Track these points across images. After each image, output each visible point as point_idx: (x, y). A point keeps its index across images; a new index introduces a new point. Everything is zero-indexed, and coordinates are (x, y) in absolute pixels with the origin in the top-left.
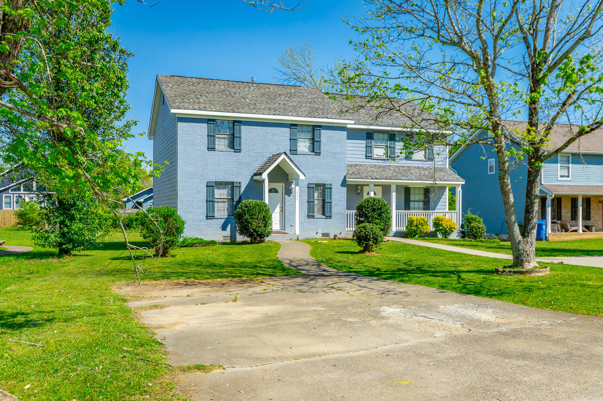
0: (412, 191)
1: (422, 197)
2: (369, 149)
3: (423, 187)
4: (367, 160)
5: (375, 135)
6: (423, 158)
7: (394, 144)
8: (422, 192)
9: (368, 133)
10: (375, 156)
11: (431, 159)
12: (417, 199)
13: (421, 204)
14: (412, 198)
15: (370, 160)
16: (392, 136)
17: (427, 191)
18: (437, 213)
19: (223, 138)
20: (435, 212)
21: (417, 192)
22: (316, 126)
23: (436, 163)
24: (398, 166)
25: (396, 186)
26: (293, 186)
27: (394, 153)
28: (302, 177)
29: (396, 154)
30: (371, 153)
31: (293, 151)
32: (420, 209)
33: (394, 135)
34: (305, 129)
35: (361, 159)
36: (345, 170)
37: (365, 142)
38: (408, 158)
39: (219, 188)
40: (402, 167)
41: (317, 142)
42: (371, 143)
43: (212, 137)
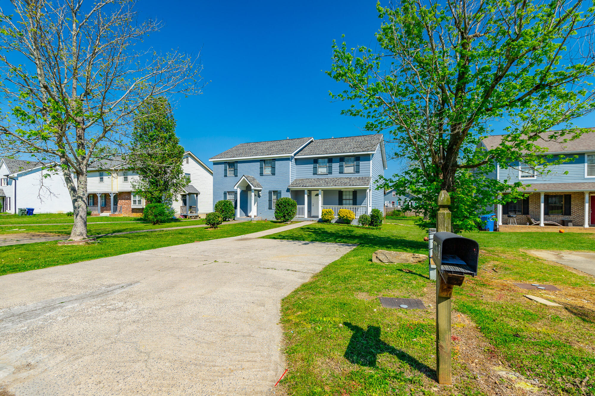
0: (344, 194)
1: (351, 197)
2: (315, 168)
3: (352, 190)
4: (314, 176)
5: (320, 160)
6: (353, 172)
7: (332, 165)
8: (352, 194)
9: (314, 160)
10: (319, 173)
11: (358, 172)
12: (348, 197)
13: (351, 202)
14: (344, 197)
15: (316, 176)
16: (330, 160)
17: (355, 193)
20: (361, 207)
21: (348, 193)
22: (273, 159)
23: (362, 174)
24: (333, 178)
25: (322, 190)
26: (260, 193)
27: (331, 171)
28: (253, 188)
29: (333, 171)
30: (316, 171)
31: (261, 174)
32: (349, 204)
33: (332, 159)
34: (268, 162)
35: (310, 175)
36: (289, 182)
37: (313, 165)
38: (341, 172)
39: (229, 194)
40: (336, 178)
41: (273, 168)
42: (316, 165)
43: (226, 170)
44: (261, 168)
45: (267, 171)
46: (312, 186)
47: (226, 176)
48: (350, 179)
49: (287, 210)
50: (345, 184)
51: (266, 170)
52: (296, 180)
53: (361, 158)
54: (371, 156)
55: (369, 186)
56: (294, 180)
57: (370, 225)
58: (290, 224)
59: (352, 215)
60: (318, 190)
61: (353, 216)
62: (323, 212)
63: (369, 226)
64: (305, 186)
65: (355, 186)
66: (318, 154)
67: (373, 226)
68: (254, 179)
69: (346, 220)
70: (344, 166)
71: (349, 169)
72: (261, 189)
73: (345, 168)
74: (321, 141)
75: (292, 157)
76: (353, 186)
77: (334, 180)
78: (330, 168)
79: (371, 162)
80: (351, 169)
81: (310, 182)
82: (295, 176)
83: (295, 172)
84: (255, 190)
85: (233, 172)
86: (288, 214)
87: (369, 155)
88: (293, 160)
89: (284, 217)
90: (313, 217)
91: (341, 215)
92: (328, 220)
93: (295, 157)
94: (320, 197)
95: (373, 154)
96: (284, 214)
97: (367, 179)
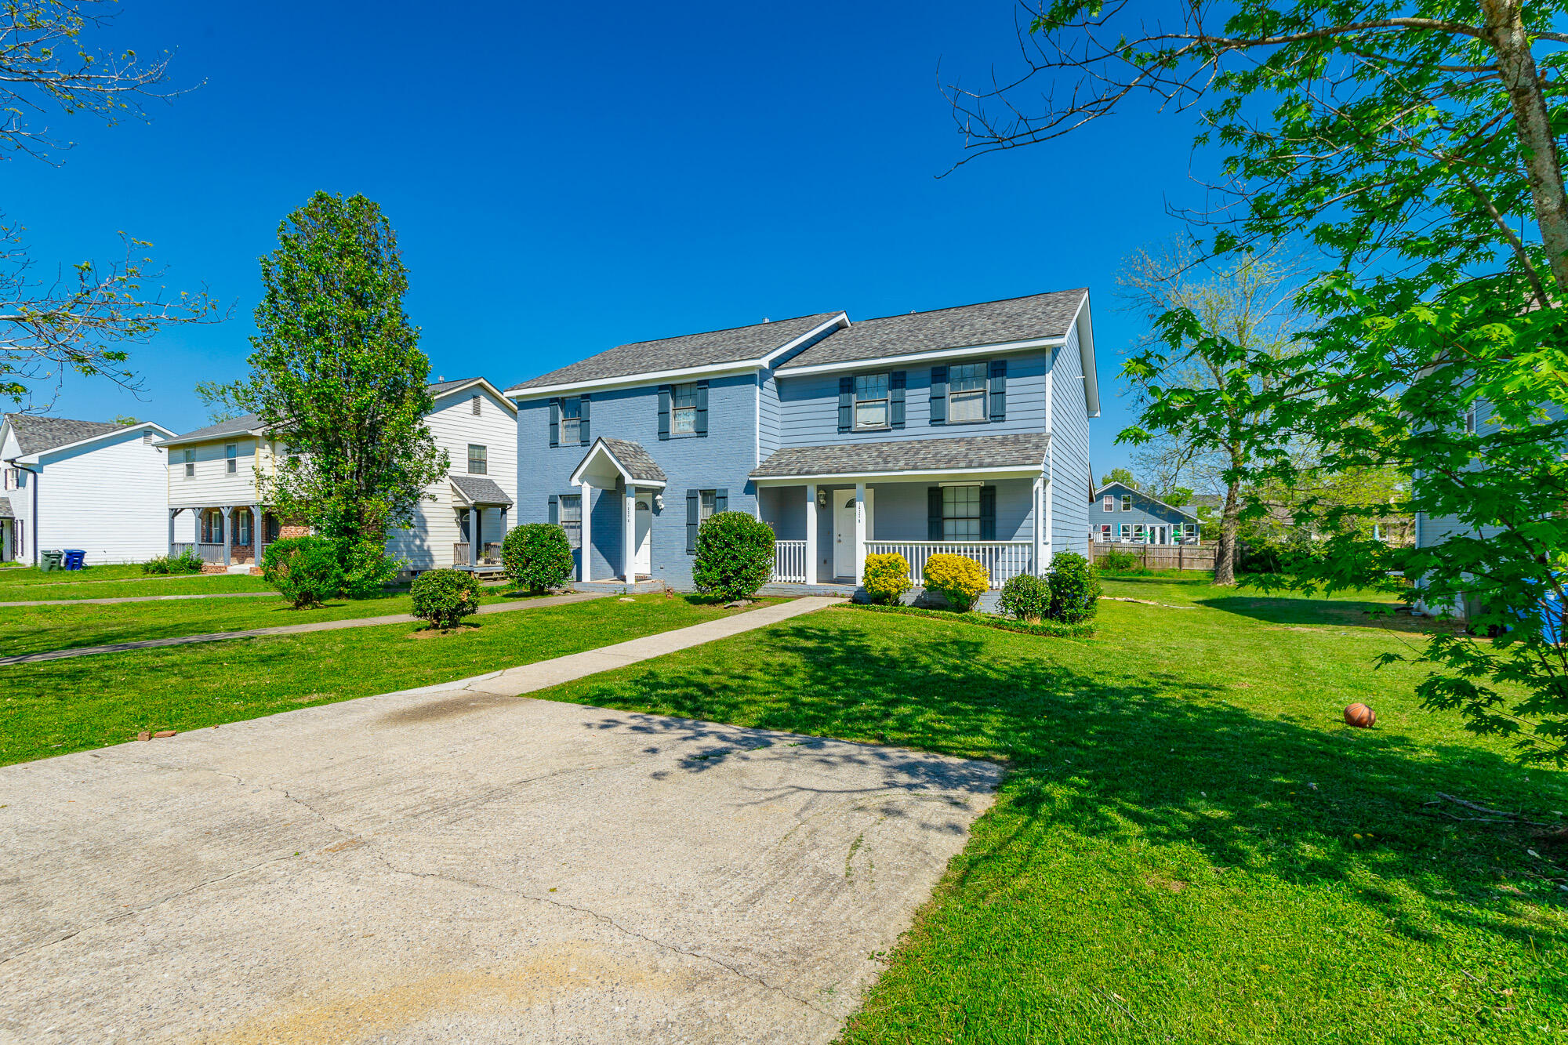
0: (948, 497)
1: (975, 510)
2: (845, 408)
3: (978, 483)
4: (842, 436)
5: (861, 381)
6: (980, 417)
7: (903, 395)
8: (976, 496)
9: (842, 380)
10: (861, 425)
11: (998, 416)
12: (961, 511)
13: (975, 526)
14: (949, 510)
15: (849, 436)
16: (899, 378)
17: (988, 493)
18: (1016, 545)
19: (573, 426)
20: (1010, 545)
21: (962, 497)
22: (700, 383)
23: (1015, 421)
24: (909, 442)
25: (868, 486)
26: (659, 497)
27: (903, 415)
28: (628, 479)
29: (908, 416)
30: (850, 419)
31: (664, 434)
32: (968, 536)
33: (904, 373)
34: (686, 391)
35: (828, 434)
36: (753, 460)
37: (837, 399)
38: (937, 420)
39: (565, 505)
40: (920, 442)
41: (702, 412)
42: (850, 400)
43: (554, 425)
44: (663, 414)
45: (683, 422)
46: (829, 472)
47: (554, 444)
48: (969, 442)
49: (734, 558)
50: (951, 462)
51: (681, 419)
52: (780, 453)
53: (1010, 366)
54: (1049, 355)
55: (1041, 467)
56: (771, 453)
57: (1048, 615)
58: (748, 609)
59: (979, 577)
60: (852, 487)
61: (981, 580)
62: (868, 565)
63: (1047, 623)
64: (807, 473)
65: (990, 465)
66: (856, 359)
67: (1063, 620)
68: (638, 452)
69: (955, 594)
70: (949, 398)
71: (966, 409)
72: (663, 484)
73: (952, 406)
74: (872, 322)
75: (762, 370)
76: (981, 466)
77: (912, 452)
78: (899, 404)
79: (1049, 376)
80: (974, 409)
81: (827, 458)
82: (778, 440)
83: (778, 425)
84: (639, 490)
85: (576, 432)
86: (737, 572)
87: (1042, 351)
88: (770, 384)
89: (726, 581)
90: (840, 580)
91: (934, 577)
92: (888, 595)
93: (778, 373)
94: (861, 512)
95: (1056, 350)
96: (723, 572)
97: (1034, 440)
